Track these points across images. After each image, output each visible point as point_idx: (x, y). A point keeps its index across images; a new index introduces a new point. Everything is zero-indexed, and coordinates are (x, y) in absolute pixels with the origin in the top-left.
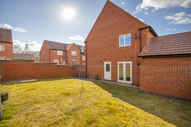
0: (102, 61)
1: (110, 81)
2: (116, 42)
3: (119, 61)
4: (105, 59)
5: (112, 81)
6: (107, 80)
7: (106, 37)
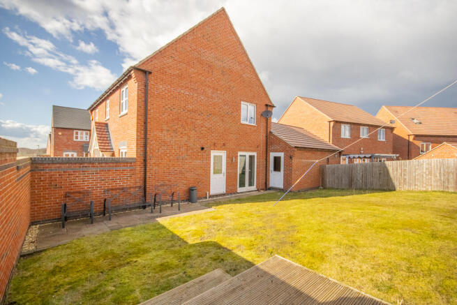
0: (205, 149)
1: (224, 195)
2: (237, 111)
3: (241, 150)
4: (215, 144)
5: (228, 194)
6: (217, 196)
7: (217, 90)
